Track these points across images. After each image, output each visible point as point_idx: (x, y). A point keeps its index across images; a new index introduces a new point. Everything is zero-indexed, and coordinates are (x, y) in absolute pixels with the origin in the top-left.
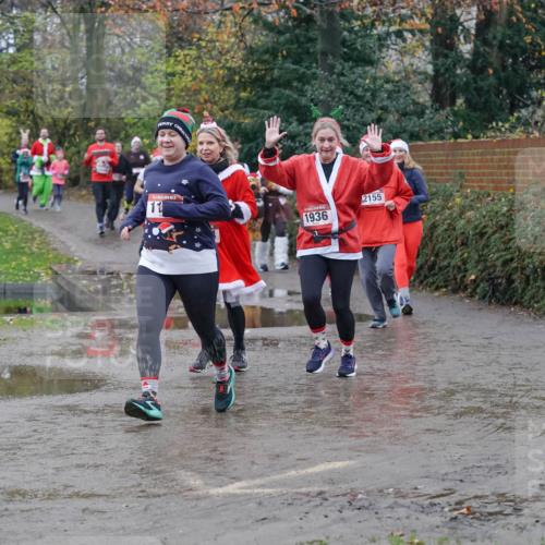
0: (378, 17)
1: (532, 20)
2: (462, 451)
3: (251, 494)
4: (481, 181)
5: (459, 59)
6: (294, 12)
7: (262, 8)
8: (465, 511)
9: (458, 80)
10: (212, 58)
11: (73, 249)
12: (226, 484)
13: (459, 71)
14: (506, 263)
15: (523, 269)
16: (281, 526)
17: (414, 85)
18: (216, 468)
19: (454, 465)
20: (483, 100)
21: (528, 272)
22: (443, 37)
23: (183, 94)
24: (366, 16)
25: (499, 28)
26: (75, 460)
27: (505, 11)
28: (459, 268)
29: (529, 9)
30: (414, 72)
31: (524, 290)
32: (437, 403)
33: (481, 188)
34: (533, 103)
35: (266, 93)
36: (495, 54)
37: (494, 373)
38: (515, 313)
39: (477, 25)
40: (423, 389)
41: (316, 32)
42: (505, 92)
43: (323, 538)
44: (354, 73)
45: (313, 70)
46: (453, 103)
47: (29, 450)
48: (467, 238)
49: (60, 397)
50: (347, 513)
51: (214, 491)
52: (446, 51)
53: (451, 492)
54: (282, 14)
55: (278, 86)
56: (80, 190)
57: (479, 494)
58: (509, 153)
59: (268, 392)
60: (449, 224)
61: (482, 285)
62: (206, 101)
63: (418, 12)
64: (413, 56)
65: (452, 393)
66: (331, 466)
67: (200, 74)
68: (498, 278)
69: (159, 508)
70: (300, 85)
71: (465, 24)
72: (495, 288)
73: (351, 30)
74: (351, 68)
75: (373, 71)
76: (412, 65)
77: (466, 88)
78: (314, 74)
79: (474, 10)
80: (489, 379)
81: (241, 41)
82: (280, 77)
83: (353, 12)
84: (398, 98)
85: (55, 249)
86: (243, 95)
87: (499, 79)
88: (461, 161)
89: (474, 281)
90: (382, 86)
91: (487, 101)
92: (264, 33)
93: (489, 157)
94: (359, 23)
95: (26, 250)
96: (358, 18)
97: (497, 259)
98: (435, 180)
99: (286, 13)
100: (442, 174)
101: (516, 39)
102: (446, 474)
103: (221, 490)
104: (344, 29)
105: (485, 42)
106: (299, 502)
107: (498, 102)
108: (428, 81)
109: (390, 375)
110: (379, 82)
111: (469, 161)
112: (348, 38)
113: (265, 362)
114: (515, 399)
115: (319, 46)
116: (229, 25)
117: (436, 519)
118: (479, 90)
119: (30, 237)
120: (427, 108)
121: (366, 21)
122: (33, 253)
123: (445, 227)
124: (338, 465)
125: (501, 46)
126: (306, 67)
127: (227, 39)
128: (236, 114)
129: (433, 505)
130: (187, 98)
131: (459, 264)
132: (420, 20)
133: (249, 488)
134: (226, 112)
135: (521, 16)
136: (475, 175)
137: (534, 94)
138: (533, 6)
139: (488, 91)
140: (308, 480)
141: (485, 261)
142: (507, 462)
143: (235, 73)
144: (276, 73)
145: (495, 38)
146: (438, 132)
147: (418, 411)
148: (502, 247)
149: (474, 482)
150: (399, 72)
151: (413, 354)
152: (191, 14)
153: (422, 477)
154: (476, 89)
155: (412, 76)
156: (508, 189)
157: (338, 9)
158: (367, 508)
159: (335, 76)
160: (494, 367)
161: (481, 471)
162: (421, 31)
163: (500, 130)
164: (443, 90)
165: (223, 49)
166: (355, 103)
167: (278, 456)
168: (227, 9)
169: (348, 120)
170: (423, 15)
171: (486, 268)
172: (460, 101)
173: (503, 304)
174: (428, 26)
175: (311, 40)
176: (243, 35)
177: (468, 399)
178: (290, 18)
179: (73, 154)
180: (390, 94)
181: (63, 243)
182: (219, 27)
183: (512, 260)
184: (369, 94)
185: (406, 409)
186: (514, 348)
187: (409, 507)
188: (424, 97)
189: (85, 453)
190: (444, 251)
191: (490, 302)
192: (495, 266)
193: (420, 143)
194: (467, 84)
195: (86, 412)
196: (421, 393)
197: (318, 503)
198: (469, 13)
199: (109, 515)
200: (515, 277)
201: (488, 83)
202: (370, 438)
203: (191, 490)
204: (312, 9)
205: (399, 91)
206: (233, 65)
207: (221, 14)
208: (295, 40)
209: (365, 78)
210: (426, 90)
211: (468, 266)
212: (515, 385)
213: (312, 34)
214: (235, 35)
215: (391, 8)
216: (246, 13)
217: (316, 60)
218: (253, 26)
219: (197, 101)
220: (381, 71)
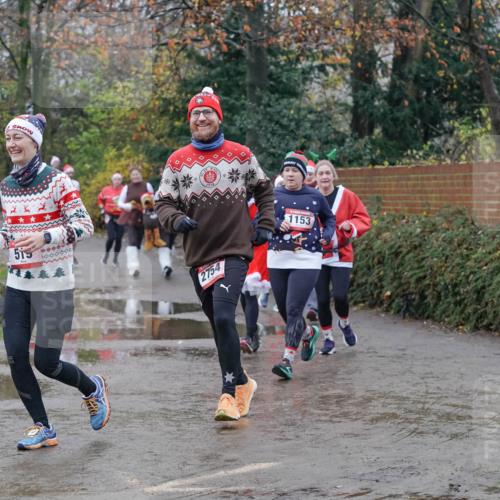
0: (303, 53)
1: (445, 55)
2: (378, 454)
3: (183, 493)
4: (397, 204)
5: (377, 91)
6: (225, 48)
7: (195, 44)
9: (375, 111)
12: (160, 483)
13: (377, 103)
14: (419, 280)
15: (435, 285)
17: (335, 116)
18: (150, 469)
19: (370, 466)
20: (399, 129)
21: (439, 288)
22: (363, 70)
23: (122, 123)
24: (291, 52)
25: (415, 63)
27: (420, 46)
28: (376, 284)
29: (443, 45)
30: (336, 103)
31: (436, 305)
32: (354, 409)
33: (397, 210)
34: (446, 132)
36: (410, 87)
37: (408, 382)
38: (427, 327)
39: (394, 59)
40: (340, 396)
41: (245, 66)
42: (419, 122)
44: (279, 104)
45: (243, 101)
46: (371, 132)
48: (384, 257)
49: (7, 401)
51: (149, 489)
52: (365, 84)
53: (368, 491)
54: (213, 49)
57: (394, 493)
58: (422, 179)
59: (199, 398)
60: (367, 244)
61: (397, 301)
62: (143, 130)
63: (339, 48)
64: (334, 88)
65: (369, 400)
66: (256, 467)
68: (412, 294)
70: (230, 115)
71: (383, 59)
72: (409, 303)
73: (277, 65)
74: (277, 100)
75: (297, 102)
76: (333, 97)
77: (383, 119)
78: (243, 105)
79: (391, 46)
80: (402, 388)
81: (175, 74)
83: (279, 48)
84: (319, 128)
86: (177, 123)
87: (414, 110)
88: (378, 186)
89: (390, 297)
90: (305, 117)
91: (402, 130)
92: (197, 67)
93: (404, 182)
94: (285, 57)
96: (283, 53)
97: (411, 276)
99: (217, 49)
101: (430, 73)
102: (363, 475)
103: (155, 489)
104: (271, 63)
105: (402, 76)
107: (413, 132)
108: (348, 112)
110: (303, 113)
111: (385, 186)
112: (274, 71)
113: (196, 371)
114: (427, 406)
115: (248, 79)
116: (165, 59)
118: (395, 120)
120: (347, 137)
121: (291, 56)
123: (363, 246)
124: (264, 466)
125: (416, 80)
126: (235, 99)
127: (163, 72)
128: (170, 142)
130: (126, 127)
131: (376, 281)
132: (342, 54)
133: (181, 486)
134: (162, 140)
135: (435, 52)
136: (391, 199)
137: (446, 124)
138: (446, 42)
139: (403, 122)
140: (234, 480)
141: (400, 278)
142: (420, 464)
143: (170, 104)
145: (410, 72)
146: (356, 159)
147: (337, 417)
148: (416, 265)
149: (388, 482)
150: (322, 104)
153: (341, 478)
154: (392, 119)
155: (333, 107)
156: (422, 211)
157: (265, 45)
159: (262, 107)
160: (408, 377)
161: (395, 472)
162: (343, 66)
163: (414, 157)
164: (362, 122)
165: (159, 81)
167: (208, 457)
168: (163, 45)
169: (274, 148)
170: (344, 50)
171: (401, 285)
172: (377, 131)
173: (416, 319)
174: (348, 61)
175: (240, 74)
176: (177, 69)
177: (383, 406)
178: (221, 53)
180: (313, 123)
182: (155, 61)
183: (425, 277)
184: (293, 124)
185: (326, 415)
186: (426, 359)
188: (345, 127)
190: (362, 269)
191: (404, 317)
192: (409, 283)
193: (342, 169)
194: (384, 115)
196: (340, 400)
198: (386, 49)
200: (427, 293)
201: (404, 113)
202: (293, 442)
203: (128, 488)
204: (242, 45)
205: (321, 122)
206: (169, 96)
207: (158, 49)
208: (226, 73)
209: (290, 109)
210: (346, 120)
211: (384, 283)
212: (427, 393)
213: (241, 68)
214: (170, 68)
215: (315, 45)
216: (180, 48)
217: (245, 92)
218: (187, 61)
219: (135, 130)
220: (305, 102)
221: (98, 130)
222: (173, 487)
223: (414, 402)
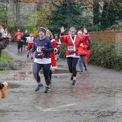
0: (81, 4)
1: (116, 5)
2: (100, 101)
3: (53, 111)
4: (104, 41)
5: (99, 14)
6: (62, 3)
7: (55, 2)
8: (100, 115)
9: (99, 18)
10: (44, 13)
11: (13, 56)
12: (47, 109)
13: (99, 16)
14: (110, 59)
15: (114, 60)
16: (60, 118)
17: (89, 19)
18: (45, 105)
19: (98, 104)
20: (105, 23)
21: (115, 61)
22: (96, 8)
24: (79, 4)
25: (108, 7)
26: (13, 103)
27: (110, 3)
28: (99, 60)
29: (115, 2)
30: (89, 16)
31: (114, 65)
32: (94, 91)
33: (104, 42)
34: (116, 23)
35: (56, 21)
36: (107, 13)
37: (107, 84)
38: (112, 70)
39: (103, 6)
41: (68, 8)
42: (110, 21)
43: (69, 121)
44: (76, 17)
45: (67, 16)
46: (98, 23)
47: (3, 101)
48: (101, 54)
49: (10, 89)
50: (74, 115)
51: (44, 110)
52: (96, 12)
53: (97, 110)
54: (60, 3)
55: (59, 19)
56: (14, 43)
57: (104, 111)
58: (111, 35)
60: (97, 51)
62: (43, 23)
64: (89, 13)
65: (98, 88)
66: (70, 105)
67: (41, 17)
68: (108, 63)
69: (32, 114)
70: (64, 19)
71: (101, 6)
72: (107, 65)
73: (75, 7)
75: (80, 16)
77: (101, 20)
79: (103, 3)
80: (106, 85)
81: (51, 10)
82: (59, 18)
83: (76, 3)
84: (86, 23)
85: (9, 56)
86: (51, 21)
87: (108, 18)
88: (100, 36)
89: (103, 63)
91: (106, 23)
92: (56, 8)
93: (106, 36)
94: (77, 5)
95: (2, 56)
97: (108, 58)
98: (94, 41)
99: (61, 3)
100: (95, 39)
101: (112, 9)
102: (96, 106)
103: (46, 110)
104: (74, 7)
105: (105, 10)
106: (63, 113)
107: (108, 23)
108: (93, 18)
109: (84, 84)
110: (82, 19)
111: (101, 36)
112: (74, 9)
113: (56, 81)
114: (112, 90)
115: (68, 11)
116: (48, 6)
117: (94, 117)
119: (3, 53)
120: (92, 25)
121: (78, 5)
122: (4, 57)
123: (96, 51)
124: (72, 104)
125: (109, 11)
126: (65, 15)
127: (47, 9)
128: (49, 26)
129: (93, 113)
130: (39, 22)
131: (99, 59)
132: (91, 5)
133: (52, 109)
134: (47, 25)
135: (113, 4)
137: (116, 21)
138: (116, 2)
139: (106, 21)
140: (65, 108)
142: (110, 104)
143: (49, 17)
144: (58, 17)
145: (107, 9)
146: (95, 30)
147: (90, 92)
148: (109, 56)
149: (102, 108)
150: (86, 17)
151: (89, 80)
152: (40, 4)
153: (91, 107)
154: (103, 20)
156: (110, 43)
157: (72, 2)
158: (79, 114)
159: (72, 17)
160: (107, 83)
161: (104, 106)
162: (91, 7)
163: (108, 29)
164: (96, 21)
165: (47, 11)
166: (76, 23)
167: (59, 102)
168: (47, 2)
170: (91, 4)
171: (105, 60)
172: (100, 23)
173: (109, 69)
174: (92, 6)
176: (51, 8)
177: (101, 90)
178: (62, 4)
179: (13, 35)
180: (84, 21)
181: (11, 55)
182: (46, 6)
183: (111, 58)
184: (79, 21)
185: (87, 92)
186: (111, 78)
187: (88, 114)
188: (92, 22)
189: (16, 102)
190: (96, 56)
191: (106, 68)
192: (107, 60)
193: (91, 32)
195: (16, 93)
196: (91, 88)
197: (68, 113)
198: (102, 3)
199: (21, 115)
200: (112, 62)
201: (106, 19)
202: (79, 99)
203: (39, 110)
204: (67, 2)
205: (86, 21)
206: (49, 15)
207: (46, 4)
208: (63, 9)
209: (78, 18)
210: (92, 20)
211: (101, 60)
212: (112, 86)
213: (66, 8)
214: (49, 8)
215: (84, 2)
216: (52, 3)
217: (67, 14)
218: (53, 6)
219: (41, 23)
220: (82, 16)
222: (50, 110)
223: (109, 89)
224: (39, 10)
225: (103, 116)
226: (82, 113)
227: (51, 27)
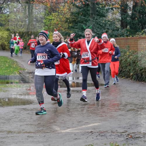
0: (106, 4)
2: (129, 121)
3: (72, 132)
4: (134, 48)
5: (128, 15)
6: (84, 3)
7: (75, 2)
8: (130, 136)
9: (128, 21)
10: (62, 15)
11: (25, 66)
12: (66, 129)
13: (128, 19)
15: (145, 72)
16: (81, 140)
17: (116, 22)
18: (63, 125)
19: (127, 124)
20: (134, 26)
22: (124, 9)
23: (54, 25)
24: (103, 4)
25: (139, 7)
26: (25, 123)
27: (140, 2)
30: (116, 19)
32: (122, 108)
33: (134, 50)
35: (76, 25)
36: (138, 14)
37: (138, 100)
38: (143, 84)
39: (133, 6)
40: (118, 104)
42: (140, 24)
43: (92, 144)
44: (100, 19)
45: (89, 18)
46: (126, 27)
47: (13, 120)
48: (130, 63)
49: (21, 106)
50: (98, 137)
51: (63, 131)
52: (125, 13)
53: (126, 131)
54: (80, 3)
55: (79, 23)
56: (26, 51)
57: (134, 132)
60: (125, 60)
61: (134, 76)
62: (60, 27)
63: (117, 3)
64: (116, 14)
65: (126, 105)
66: (94, 124)
67: (59, 19)
68: (139, 74)
69: (48, 136)
70: (85, 22)
71: (130, 6)
72: (138, 77)
73: (99, 8)
74: (99, 18)
75: (105, 19)
76: (115, 17)
77: (130, 23)
78: (89, 19)
79: (132, 2)
80: (136, 101)
81: (70, 11)
82: (80, 20)
83: (100, 3)
84: (112, 26)
85: (20, 66)
86: (70, 25)
87: (139, 21)
88: (128, 43)
89: (132, 75)
90: (108, 23)
91: (135, 27)
92: (76, 8)
93: (136, 42)
94: (101, 6)
95: (12, 67)
97: (139, 69)
98: (122, 48)
99: (82, 3)
100: (123, 46)
101: (143, 10)
102: (125, 127)
103: (64, 131)
104: (97, 7)
105: (135, 11)
106: (85, 134)
107: (139, 27)
108: (120, 21)
109: (110, 100)
110: (107, 22)
111: (131, 43)
112: (98, 10)
113: (76, 97)
114: (143, 107)
115: (91, 12)
116: (66, 6)
117: (122, 139)
118: (133, 24)
119: (13, 63)
120: (119, 29)
121: (103, 5)
122: (14, 67)
124: (96, 124)
125: (139, 12)
126: (87, 18)
127: (66, 10)
128: (68, 30)
129: (121, 135)
130: (55, 26)
131: (128, 70)
132: (118, 5)
133: (72, 130)
134: (66, 30)
135: (144, 4)
136: (132, 46)
139: (136, 24)
140: (88, 128)
141: (135, 69)
143: (68, 19)
144: (79, 19)
145: (137, 10)
146: (122, 35)
147: (117, 110)
149: (132, 129)
150: (112, 19)
151: (116, 94)
152: (56, 3)
153: (119, 128)
154: (132, 23)
155: (115, 20)
157: (95, 2)
158: (104, 136)
159: (95, 20)
160: (138, 98)
161: (134, 126)
162: (118, 8)
163: (139, 34)
164: (124, 24)
165: (65, 13)
166: (100, 27)
167: (80, 122)
168: (66, 2)
169: (98, 32)
170: (118, 4)
171: (135, 71)
172: (128, 27)
173: (140, 81)
174: (120, 7)
175: (88, 10)
176: (70, 9)
177: (131, 107)
178: (83, 4)
179: (25, 41)
180: (109, 25)
181: (22, 65)
182: (64, 7)
183: (142, 69)
184: (104, 25)
185: (114, 109)
186: (143, 93)
187: (115, 136)
188: (119, 26)
189: (28, 121)
190: (124, 67)
191: (136, 81)
192: (138, 71)
193: (118, 38)
194: (130, 22)
195: (28, 110)
196: (118, 105)
197: (91, 134)
198: (131, 3)
199: (34, 138)
200: (143, 74)
201: (136, 22)
202: (105, 117)
203: (57, 131)
204: (89, 2)
205: (112, 24)
206: (68, 17)
207: (64, 3)
208: (84, 10)
209: (103, 21)
210: (119, 24)
211: (131, 71)
212: (143, 103)
213: (89, 9)
214: (68, 9)
215: (110, 2)
216: (71, 3)
217: (90, 16)
218: (73, 7)
219: (58, 27)
220: (107, 19)
221: (47, 27)
222: (70, 130)
223: (140, 106)
224: (56, 11)
225: (133, 138)
226: (108, 135)
227: (70, 32)
